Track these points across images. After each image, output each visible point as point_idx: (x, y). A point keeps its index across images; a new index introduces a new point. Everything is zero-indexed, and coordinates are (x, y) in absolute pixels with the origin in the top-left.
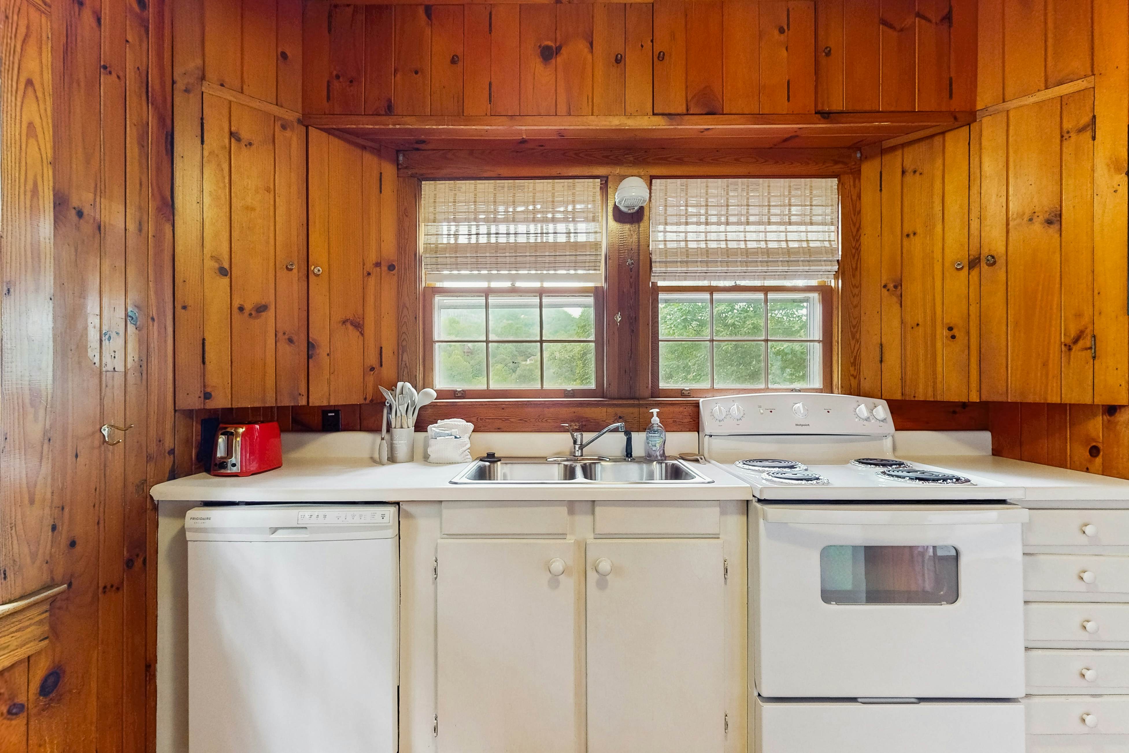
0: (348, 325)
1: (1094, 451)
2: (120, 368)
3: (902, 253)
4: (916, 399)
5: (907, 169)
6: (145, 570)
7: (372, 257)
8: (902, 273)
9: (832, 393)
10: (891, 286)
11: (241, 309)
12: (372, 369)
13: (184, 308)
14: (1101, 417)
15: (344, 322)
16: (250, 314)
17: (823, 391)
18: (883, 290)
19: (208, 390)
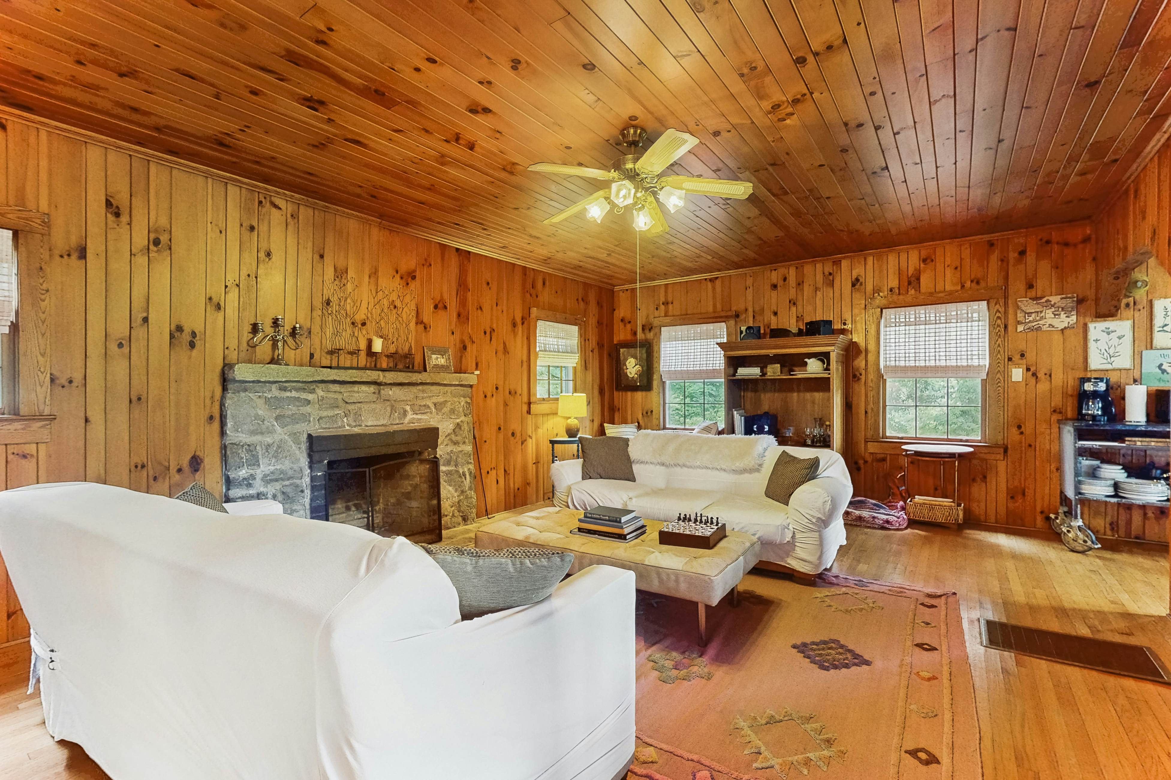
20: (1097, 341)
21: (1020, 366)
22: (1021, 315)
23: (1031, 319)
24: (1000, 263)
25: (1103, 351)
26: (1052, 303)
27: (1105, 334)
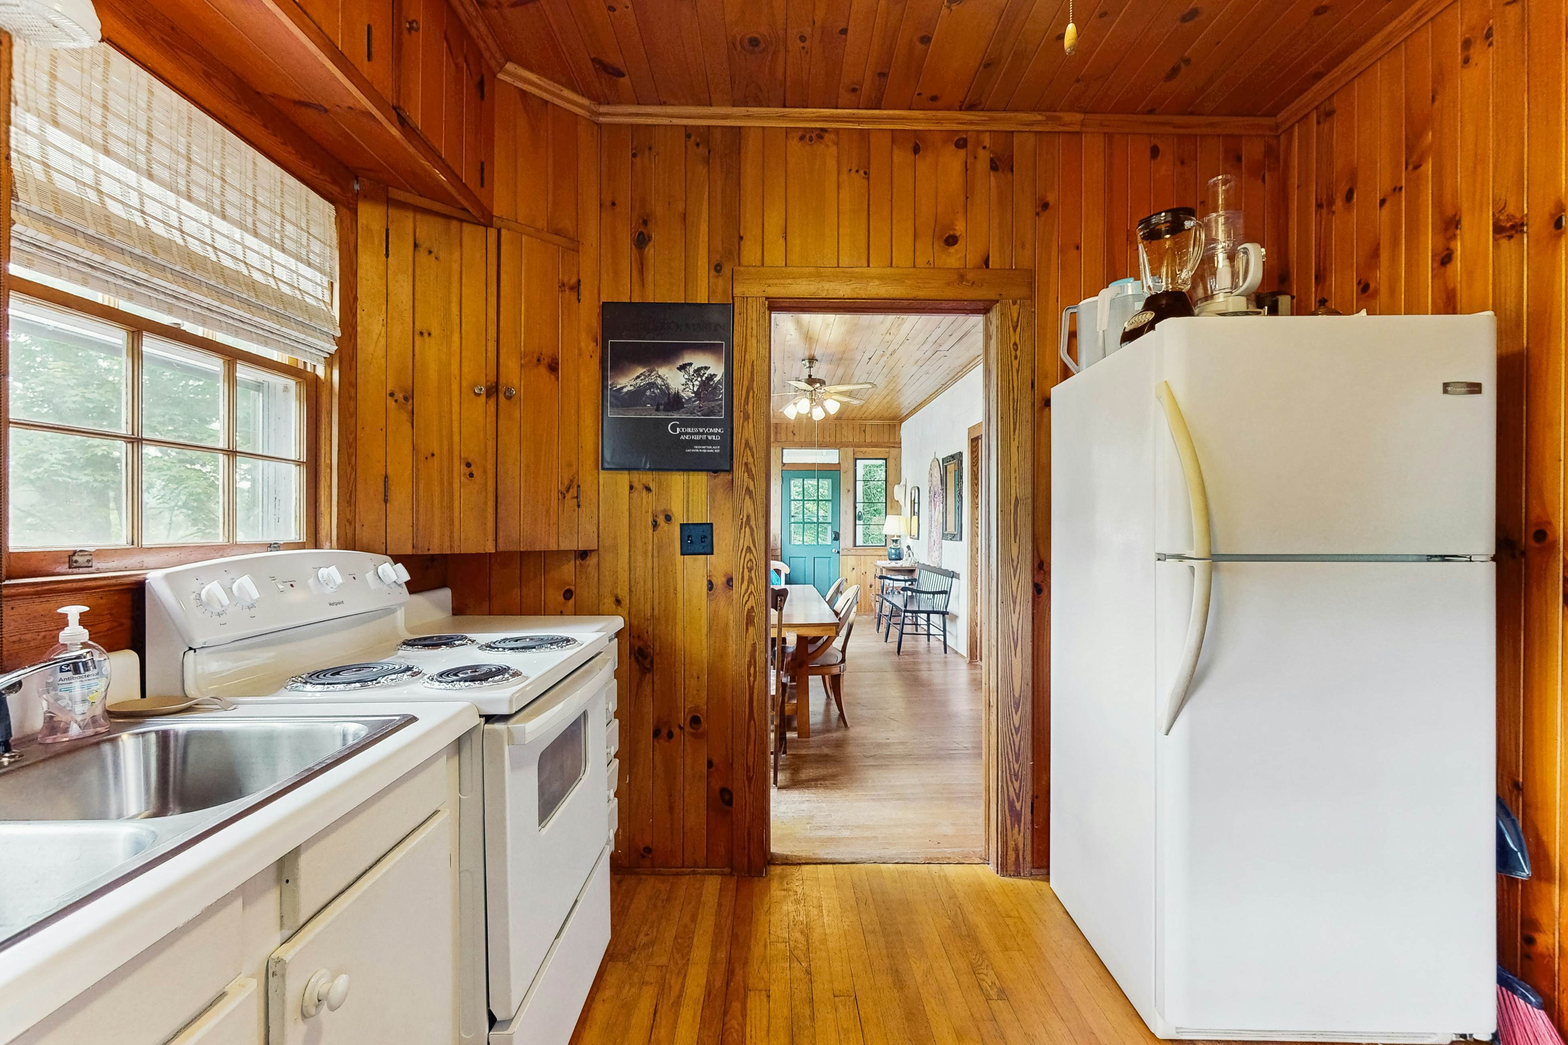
1: (568, 594)
3: (414, 355)
4: (431, 552)
5: (421, 243)
8: (413, 382)
9: (316, 548)
10: (400, 396)
14: (573, 562)
17: (306, 546)
18: (389, 398)
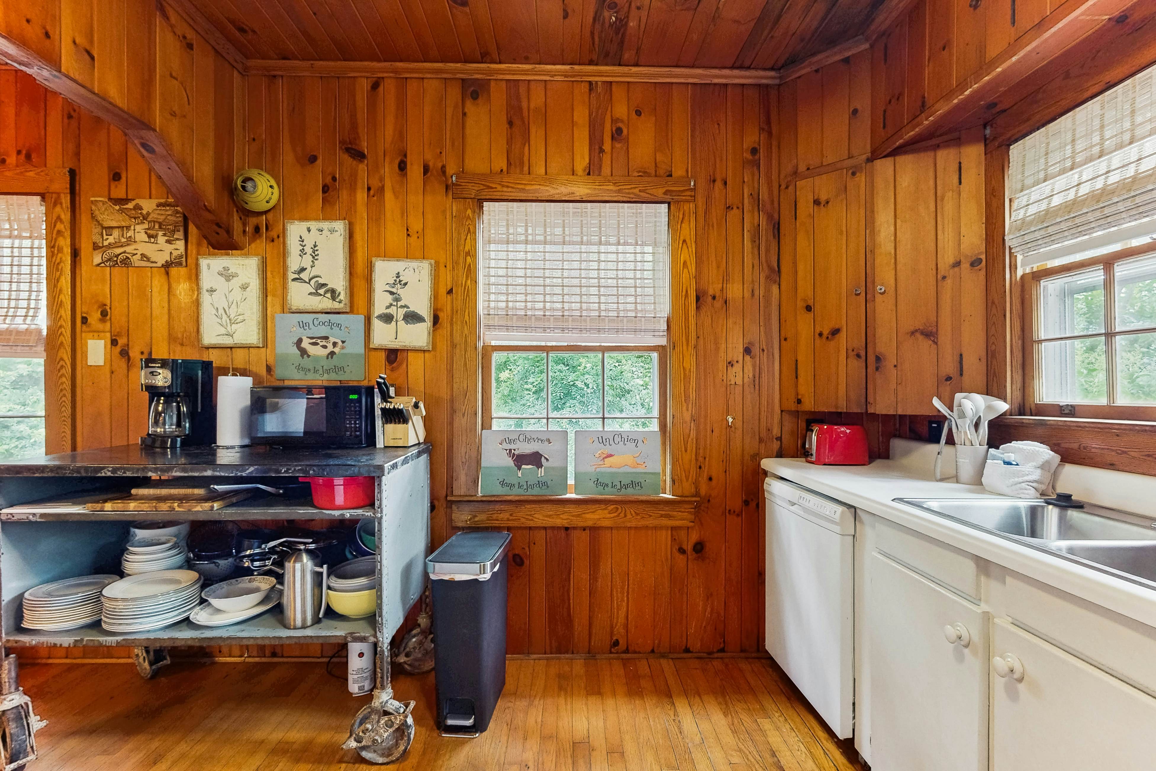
0: (918, 335)
2: (739, 382)
6: (758, 511)
7: (948, 257)
11: (821, 335)
12: (949, 379)
13: (785, 339)
15: (913, 333)
16: (827, 338)
19: (800, 397)
20: (212, 291)
21: (102, 334)
22: (96, 231)
23: (111, 239)
24: (66, 120)
25: (221, 311)
26: (144, 212)
27: (223, 279)
